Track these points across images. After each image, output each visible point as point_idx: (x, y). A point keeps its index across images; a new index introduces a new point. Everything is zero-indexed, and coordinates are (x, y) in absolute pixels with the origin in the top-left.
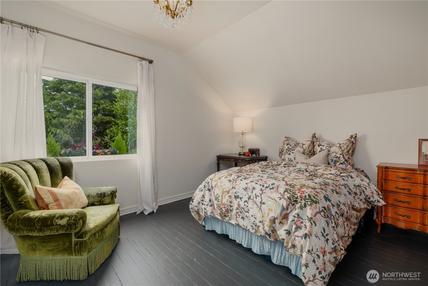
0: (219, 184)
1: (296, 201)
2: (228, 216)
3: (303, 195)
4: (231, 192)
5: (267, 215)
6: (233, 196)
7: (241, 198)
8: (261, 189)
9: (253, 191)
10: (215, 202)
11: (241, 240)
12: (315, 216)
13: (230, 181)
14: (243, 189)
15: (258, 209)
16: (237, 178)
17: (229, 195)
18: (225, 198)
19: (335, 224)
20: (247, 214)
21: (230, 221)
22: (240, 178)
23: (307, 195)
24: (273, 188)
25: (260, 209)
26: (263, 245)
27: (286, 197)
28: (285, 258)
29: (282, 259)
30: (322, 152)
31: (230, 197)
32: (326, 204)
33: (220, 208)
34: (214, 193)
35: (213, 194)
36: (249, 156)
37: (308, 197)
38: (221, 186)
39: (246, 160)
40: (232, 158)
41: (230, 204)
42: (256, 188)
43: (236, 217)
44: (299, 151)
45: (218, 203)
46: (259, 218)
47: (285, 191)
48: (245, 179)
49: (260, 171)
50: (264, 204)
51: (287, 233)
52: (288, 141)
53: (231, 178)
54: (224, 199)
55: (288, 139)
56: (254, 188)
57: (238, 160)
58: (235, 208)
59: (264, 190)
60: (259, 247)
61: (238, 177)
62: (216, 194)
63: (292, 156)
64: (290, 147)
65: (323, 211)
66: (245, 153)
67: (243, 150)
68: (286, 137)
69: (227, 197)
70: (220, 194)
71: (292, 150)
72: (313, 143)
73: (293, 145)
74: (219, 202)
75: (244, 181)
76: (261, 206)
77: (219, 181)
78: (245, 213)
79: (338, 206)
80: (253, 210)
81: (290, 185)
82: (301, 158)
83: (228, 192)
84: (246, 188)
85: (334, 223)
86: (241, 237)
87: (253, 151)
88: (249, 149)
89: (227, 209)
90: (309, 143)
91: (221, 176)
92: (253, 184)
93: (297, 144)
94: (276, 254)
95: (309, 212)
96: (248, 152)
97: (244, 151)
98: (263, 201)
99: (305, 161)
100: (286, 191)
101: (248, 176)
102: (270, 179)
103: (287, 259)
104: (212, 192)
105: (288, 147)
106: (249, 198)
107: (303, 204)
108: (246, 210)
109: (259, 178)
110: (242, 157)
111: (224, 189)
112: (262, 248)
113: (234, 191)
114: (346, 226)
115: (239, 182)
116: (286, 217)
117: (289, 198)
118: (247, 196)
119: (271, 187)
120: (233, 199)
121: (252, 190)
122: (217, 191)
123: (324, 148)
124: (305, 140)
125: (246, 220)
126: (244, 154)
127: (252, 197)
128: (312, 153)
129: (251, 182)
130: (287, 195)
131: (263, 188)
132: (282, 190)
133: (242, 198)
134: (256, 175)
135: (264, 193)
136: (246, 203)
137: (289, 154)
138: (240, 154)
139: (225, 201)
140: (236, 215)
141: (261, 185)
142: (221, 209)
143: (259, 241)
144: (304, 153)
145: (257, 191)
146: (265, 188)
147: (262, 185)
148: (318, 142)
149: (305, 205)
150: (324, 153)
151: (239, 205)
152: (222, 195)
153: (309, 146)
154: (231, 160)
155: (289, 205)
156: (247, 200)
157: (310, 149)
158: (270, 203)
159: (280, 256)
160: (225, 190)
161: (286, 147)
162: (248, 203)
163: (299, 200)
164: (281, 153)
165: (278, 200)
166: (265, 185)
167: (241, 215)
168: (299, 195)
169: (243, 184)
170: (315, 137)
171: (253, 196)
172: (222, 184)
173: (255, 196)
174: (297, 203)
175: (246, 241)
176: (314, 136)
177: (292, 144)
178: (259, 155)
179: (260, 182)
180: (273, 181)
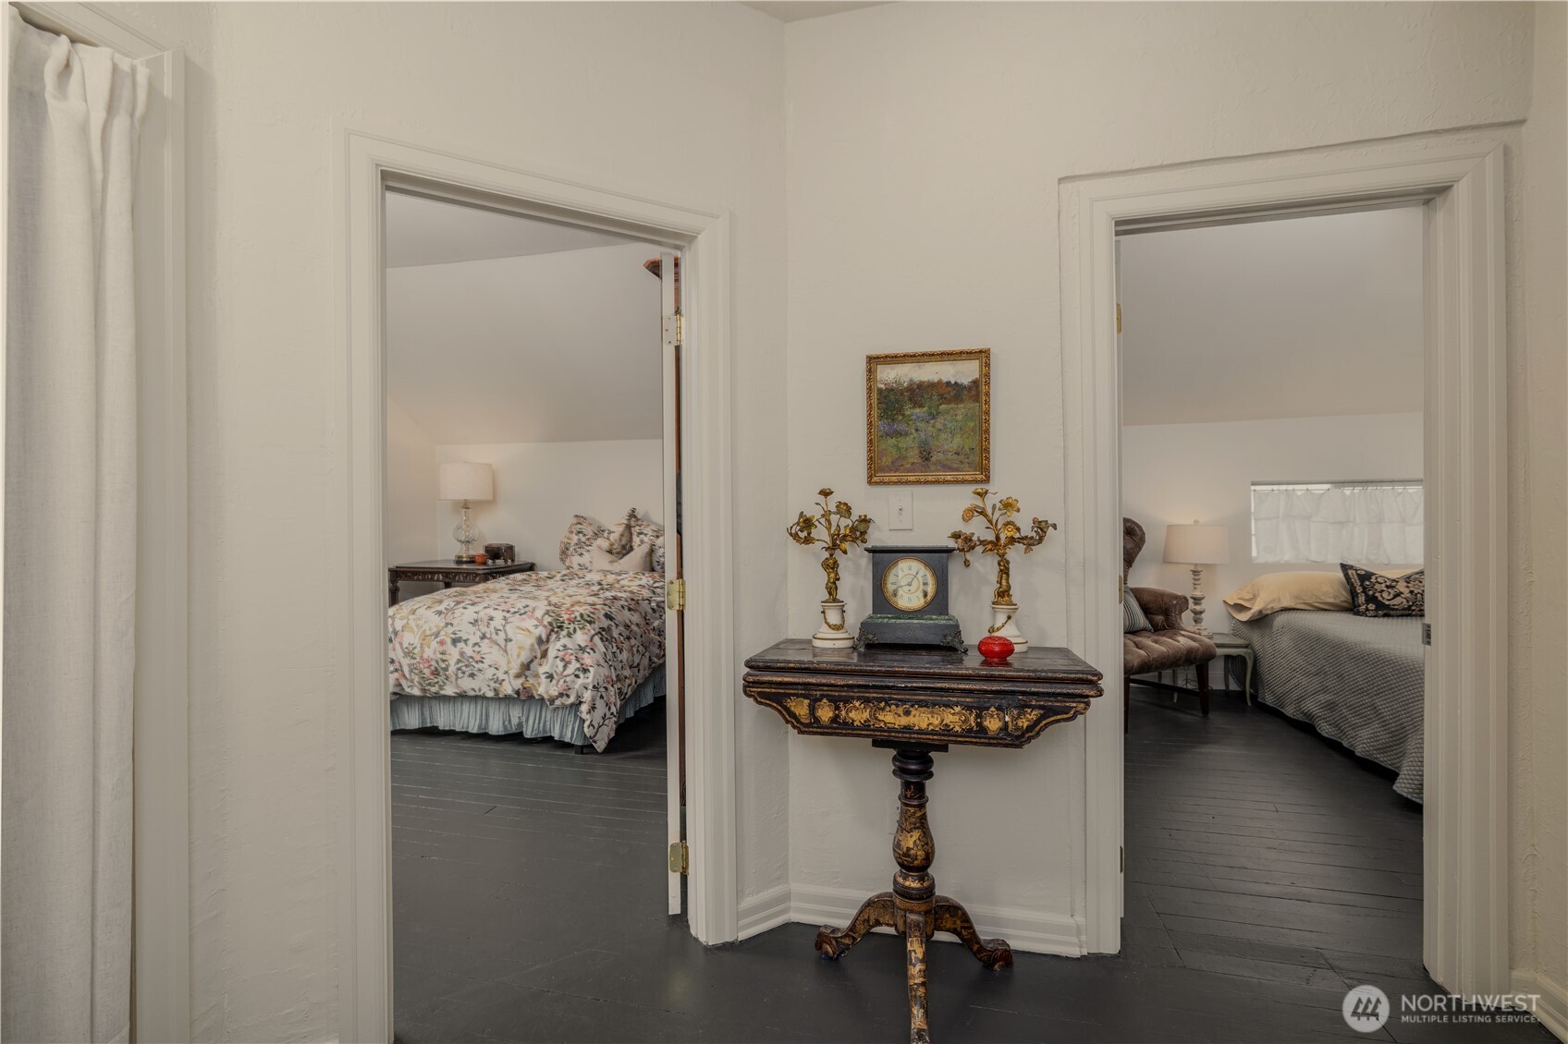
0: (412, 624)
1: (561, 627)
2: (437, 682)
3: (573, 616)
4: (442, 633)
5: (515, 657)
6: (449, 641)
7: (466, 641)
8: (505, 617)
9: (489, 624)
10: (405, 662)
11: (466, 723)
12: (591, 640)
13: (440, 613)
14: (471, 623)
15: (502, 652)
16: (455, 605)
17: (438, 639)
18: (429, 647)
19: (618, 648)
20: (480, 665)
21: (442, 692)
22: (463, 605)
23: (577, 614)
24: (525, 613)
25: (506, 651)
26: (509, 716)
27: (545, 623)
28: (545, 722)
29: (541, 725)
30: (643, 546)
31: (442, 643)
32: (606, 623)
33: (416, 671)
34: (401, 644)
35: (398, 646)
36: (485, 563)
37: (579, 618)
38: (417, 626)
39: (477, 575)
40: (438, 573)
41: (441, 656)
42: (494, 617)
43: (457, 678)
44: (600, 547)
45: (413, 661)
46: (504, 668)
47: (545, 614)
48: (473, 604)
49: (506, 590)
50: (511, 640)
51: (547, 678)
52: (579, 526)
53: (441, 608)
54: (426, 649)
55: (580, 519)
56: (491, 619)
57: (455, 576)
58: (452, 662)
59: (509, 618)
60: (501, 723)
61: (458, 603)
62: (405, 645)
63: (585, 559)
64: (583, 539)
65: (599, 633)
66: (473, 557)
67: (468, 550)
68: (577, 516)
69: (434, 644)
70: (416, 642)
71: (587, 546)
72: (629, 527)
73: (590, 534)
74: (415, 658)
75: (471, 609)
76: (506, 646)
77: (411, 617)
78: (475, 665)
79: (627, 627)
80: (492, 655)
81: (555, 605)
82: (603, 561)
83: (437, 635)
84: (476, 621)
85: (615, 648)
86: (466, 718)
87: (494, 553)
88: (486, 547)
89: (436, 668)
90: (621, 529)
91: (415, 607)
92: (491, 612)
93: (599, 533)
94: (531, 722)
95: (581, 638)
96: (483, 556)
97: (472, 553)
98: (509, 637)
99: (608, 567)
100: (547, 613)
101: (479, 600)
102: (522, 600)
103: (548, 723)
104: (396, 643)
105: (579, 540)
106: (483, 637)
107: (571, 630)
108: (478, 658)
109: (502, 600)
110: (465, 566)
111: (425, 631)
112: (507, 723)
113: (450, 629)
114: (635, 652)
115: (457, 613)
116: (544, 654)
117: (550, 624)
118: (479, 634)
119: (522, 612)
120: (449, 647)
121: (488, 622)
122: (409, 638)
123: (646, 539)
124: (614, 523)
125: (480, 676)
126: (472, 561)
127: (488, 636)
128: (626, 549)
129: (485, 608)
130: (548, 619)
131: (508, 615)
132: (539, 614)
133: (468, 639)
134: (495, 596)
135: (510, 623)
136: (477, 648)
137: (581, 555)
138: (459, 561)
139: (428, 653)
140: (456, 675)
141: (504, 611)
142: (421, 672)
143: (501, 711)
144: (610, 552)
145: (498, 623)
146: (512, 614)
147: (506, 611)
148: (637, 528)
149: (575, 630)
150: (645, 548)
151: (462, 654)
152: (421, 644)
153: (622, 535)
154: (436, 578)
155: (550, 634)
156: (478, 640)
157: (623, 542)
158: (519, 637)
159: (537, 722)
160: (428, 633)
161: (575, 538)
162: (480, 646)
163: (565, 625)
164: (564, 553)
165: (532, 629)
166: (512, 610)
167: (468, 671)
168: (566, 617)
169: (470, 613)
170: (635, 517)
171: (489, 631)
172: (420, 622)
173: (493, 631)
174: (562, 630)
175: (478, 721)
176: (632, 515)
177: (589, 531)
178: (513, 561)
179: (504, 607)
180: (525, 602)
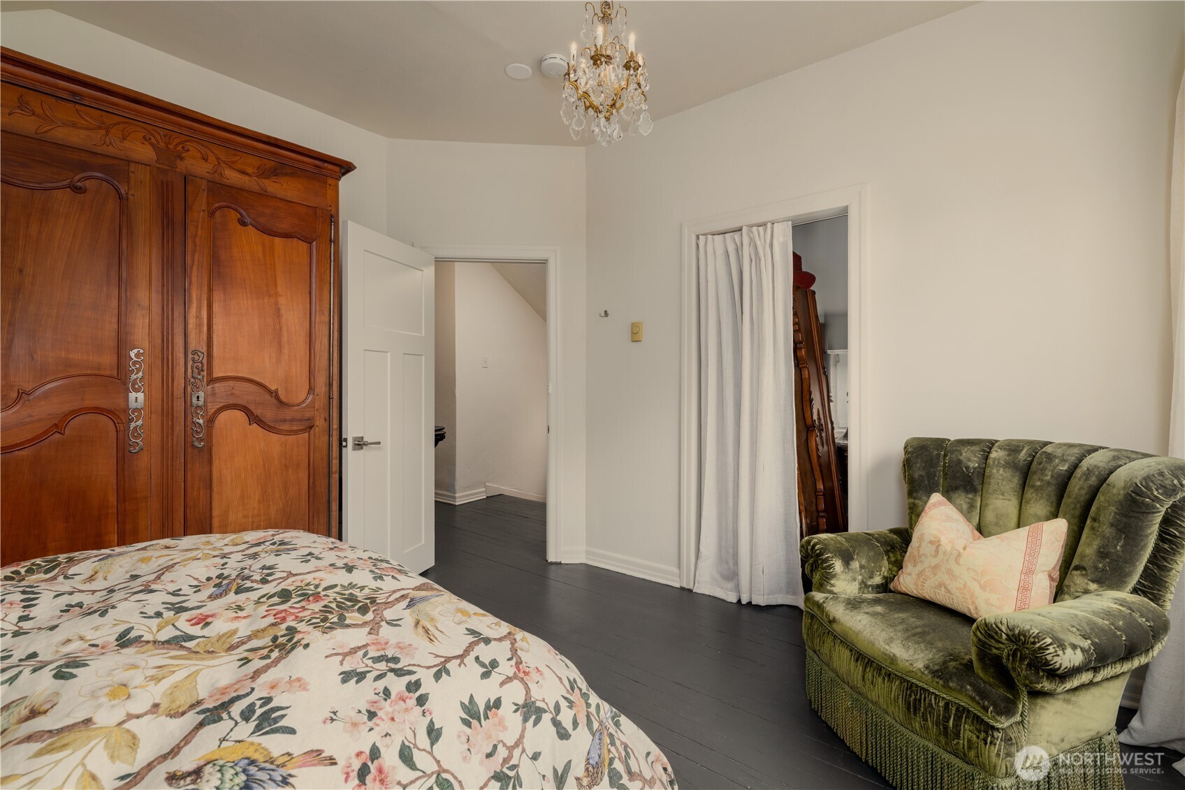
8: (437, 676)
9: (488, 707)
42: (462, 704)
59: (429, 668)
121: (487, 717)
135: (437, 656)
141: (421, 701)
146: (411, 673)
147: (418, 694)
